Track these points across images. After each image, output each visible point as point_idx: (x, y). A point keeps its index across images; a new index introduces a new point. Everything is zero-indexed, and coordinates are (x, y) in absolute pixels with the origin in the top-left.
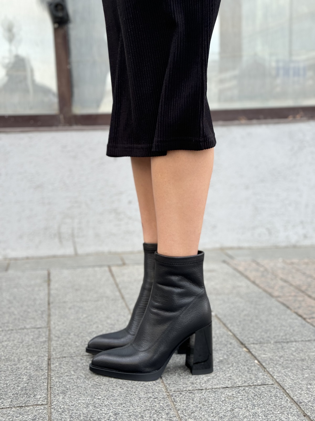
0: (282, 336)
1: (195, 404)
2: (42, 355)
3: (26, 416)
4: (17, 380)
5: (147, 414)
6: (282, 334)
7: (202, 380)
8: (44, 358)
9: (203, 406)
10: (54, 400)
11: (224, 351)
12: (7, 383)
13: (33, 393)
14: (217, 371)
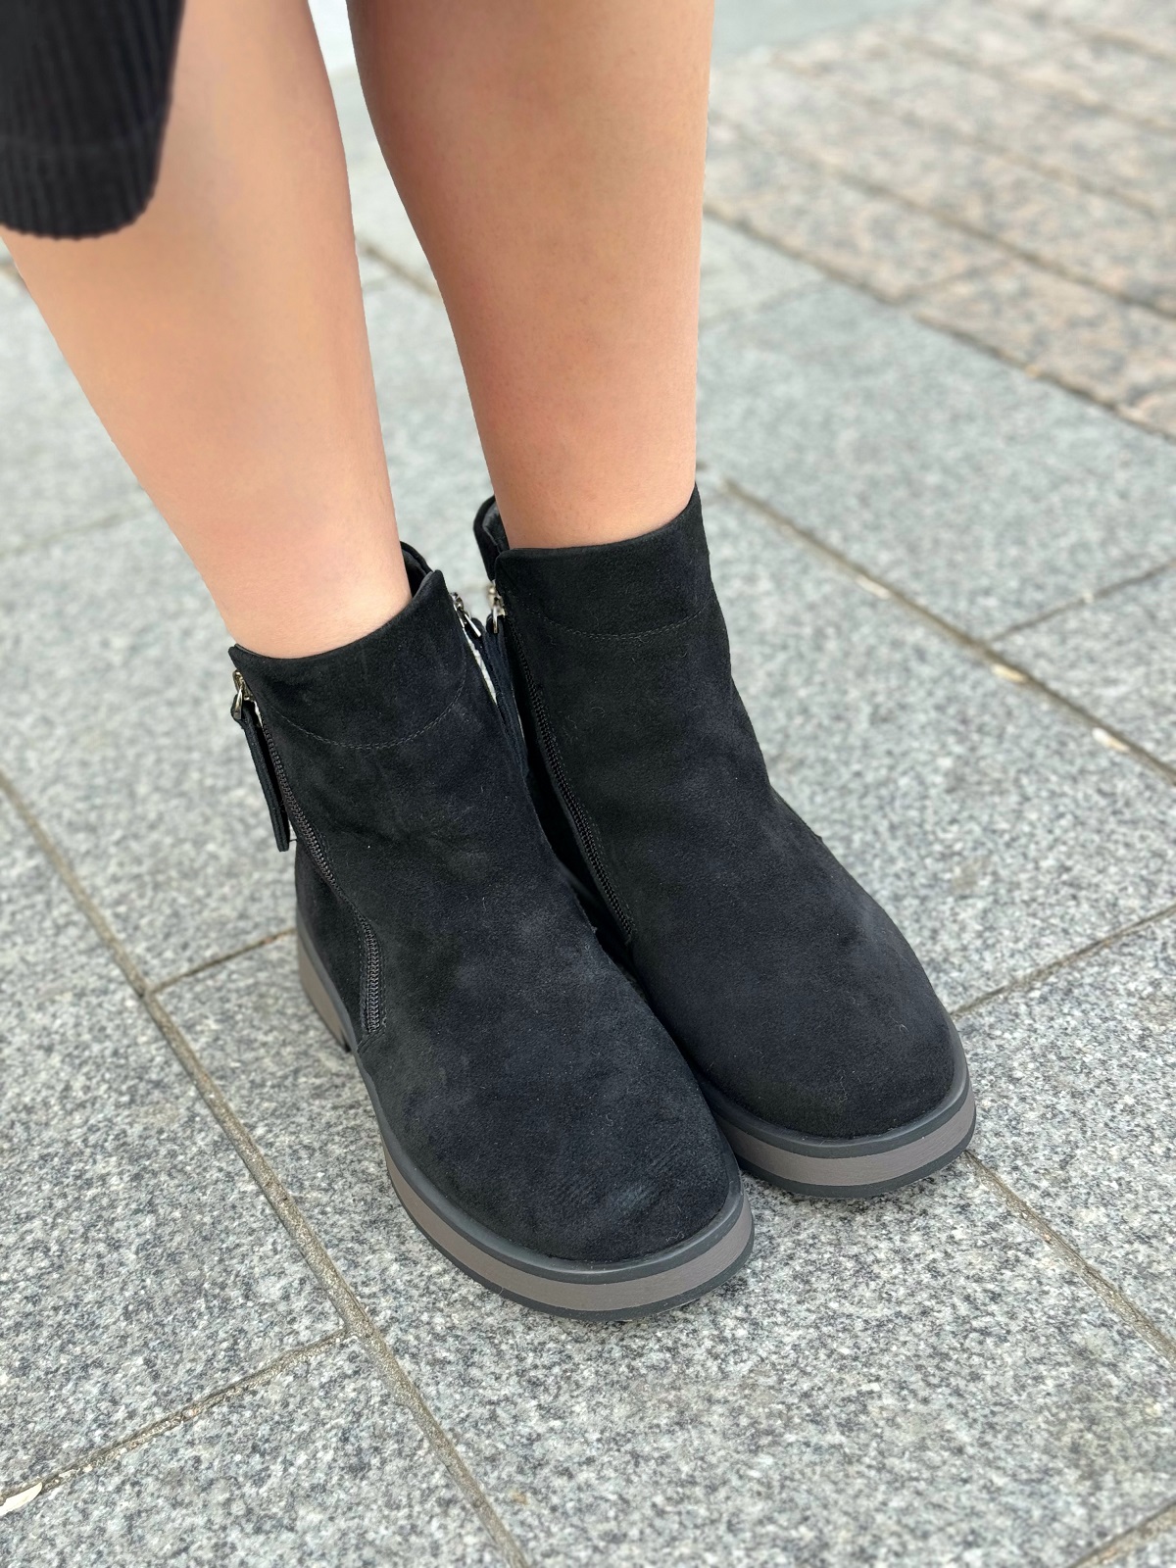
0: (1103, 544)
1: (1038, 1097)
2: (94, 982)
3: (302, 1458)
4: (77, 1199)
5: (873, 1243)
6: (1094, 535)
7: (963, 929)
8: (118, 997)
9: (1084, 1102)
10: (367, 1291)
11: (926, 712)
12: (40, 1235)
13: (229, 1273)
14: (981, 852)
